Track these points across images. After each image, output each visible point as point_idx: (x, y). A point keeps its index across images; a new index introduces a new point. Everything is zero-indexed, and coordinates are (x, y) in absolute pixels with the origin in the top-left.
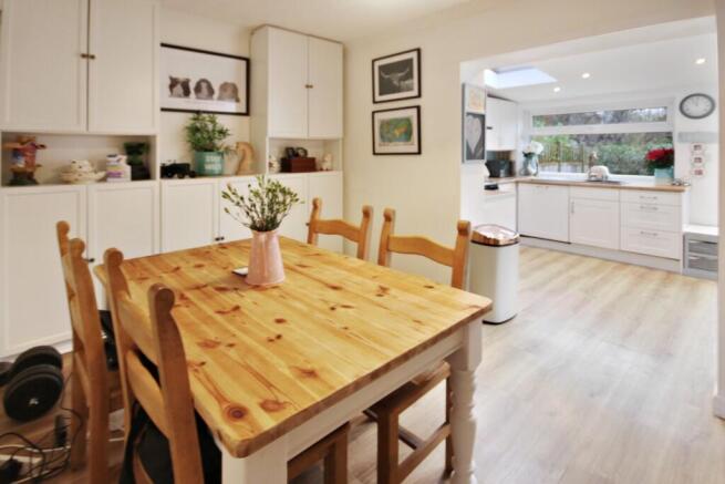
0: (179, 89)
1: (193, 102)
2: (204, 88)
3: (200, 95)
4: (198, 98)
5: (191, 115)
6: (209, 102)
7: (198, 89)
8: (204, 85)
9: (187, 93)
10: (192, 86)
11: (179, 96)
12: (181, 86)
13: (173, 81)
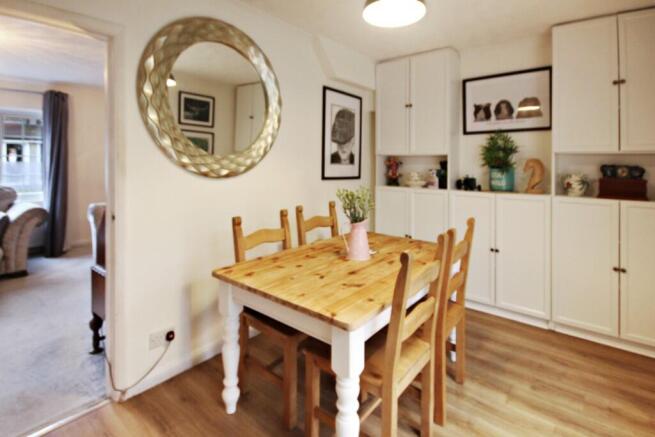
0: (482, 114)
1: (493, 124)
2: (505, 109)
3: (500, 116)
4: (498, 119)
5: (488, 136)
6: (508, 121)
7: (498, 110)
8: (503, 106)
9: (488, 116)
10: (493, 109)
11: (482, 120)
12: (483, 111)
13: (478, 109)
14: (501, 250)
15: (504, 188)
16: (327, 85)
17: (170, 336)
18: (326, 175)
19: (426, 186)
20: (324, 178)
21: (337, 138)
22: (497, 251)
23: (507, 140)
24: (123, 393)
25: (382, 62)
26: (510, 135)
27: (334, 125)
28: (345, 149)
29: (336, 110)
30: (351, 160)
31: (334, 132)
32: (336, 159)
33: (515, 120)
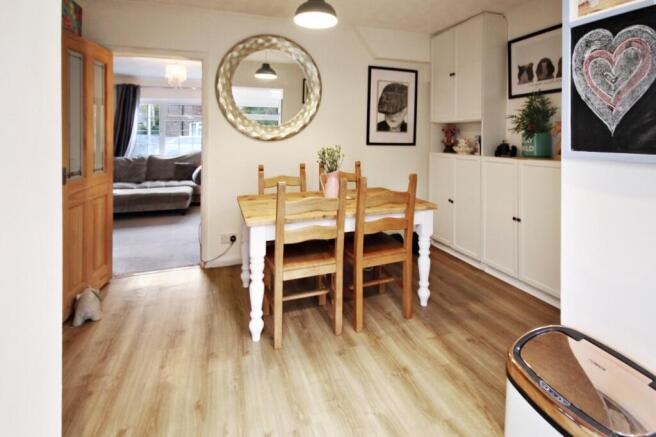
0: (525, 76)
1: (534, 85)
2: (545, 68)
3: (541, 76)
4: (539, 80)
6: (548, 81)
7: (539, 70)
8: (544, 65)
9: (530, 78)
11: (525, 82)
12: (526, 72)
13: (521, 69)
14: (522, 219)
15: (535, 154)
16: (372, 64)
17: (233, 239)
18: (371, 141)
19: (473, 153)
20: (368, 143)
21: (385, 109)
22: (519, 220)
23: (543, 103)
24: (205, 263)
25: (436, 34)
26: (547, 96)
27: (381, 98)
28: (395, 119)
29: (383, 85)
30: (403, 127)
31: (381, 104)
32: (383, 127)
33: (555, 79)
